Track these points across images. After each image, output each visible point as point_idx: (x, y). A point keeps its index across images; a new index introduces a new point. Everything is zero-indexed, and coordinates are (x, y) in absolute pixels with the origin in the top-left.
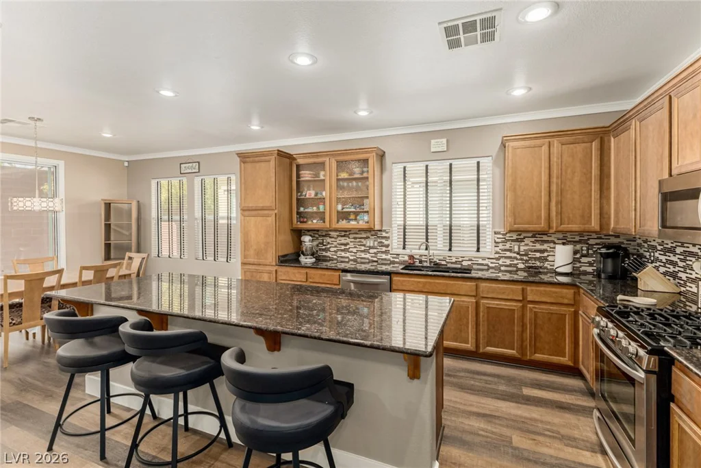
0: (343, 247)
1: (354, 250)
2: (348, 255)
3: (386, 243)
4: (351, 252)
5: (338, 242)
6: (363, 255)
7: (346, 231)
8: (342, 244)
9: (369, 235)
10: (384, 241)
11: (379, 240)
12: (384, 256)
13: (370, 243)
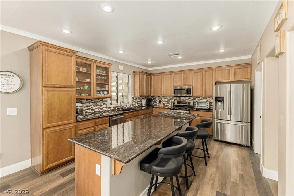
0: (88, 108)
1: (94, 108)
2: (91, 111)
3: (106, 103)
4: (93, 109)
5: (86, 105)
6: (98, 110)
7: (90, 100)
8: (88, 106)
9: (99, 100)
10: (105, 103)
11: (104, 102)
12: (106, 109)
13: (100, 104)
